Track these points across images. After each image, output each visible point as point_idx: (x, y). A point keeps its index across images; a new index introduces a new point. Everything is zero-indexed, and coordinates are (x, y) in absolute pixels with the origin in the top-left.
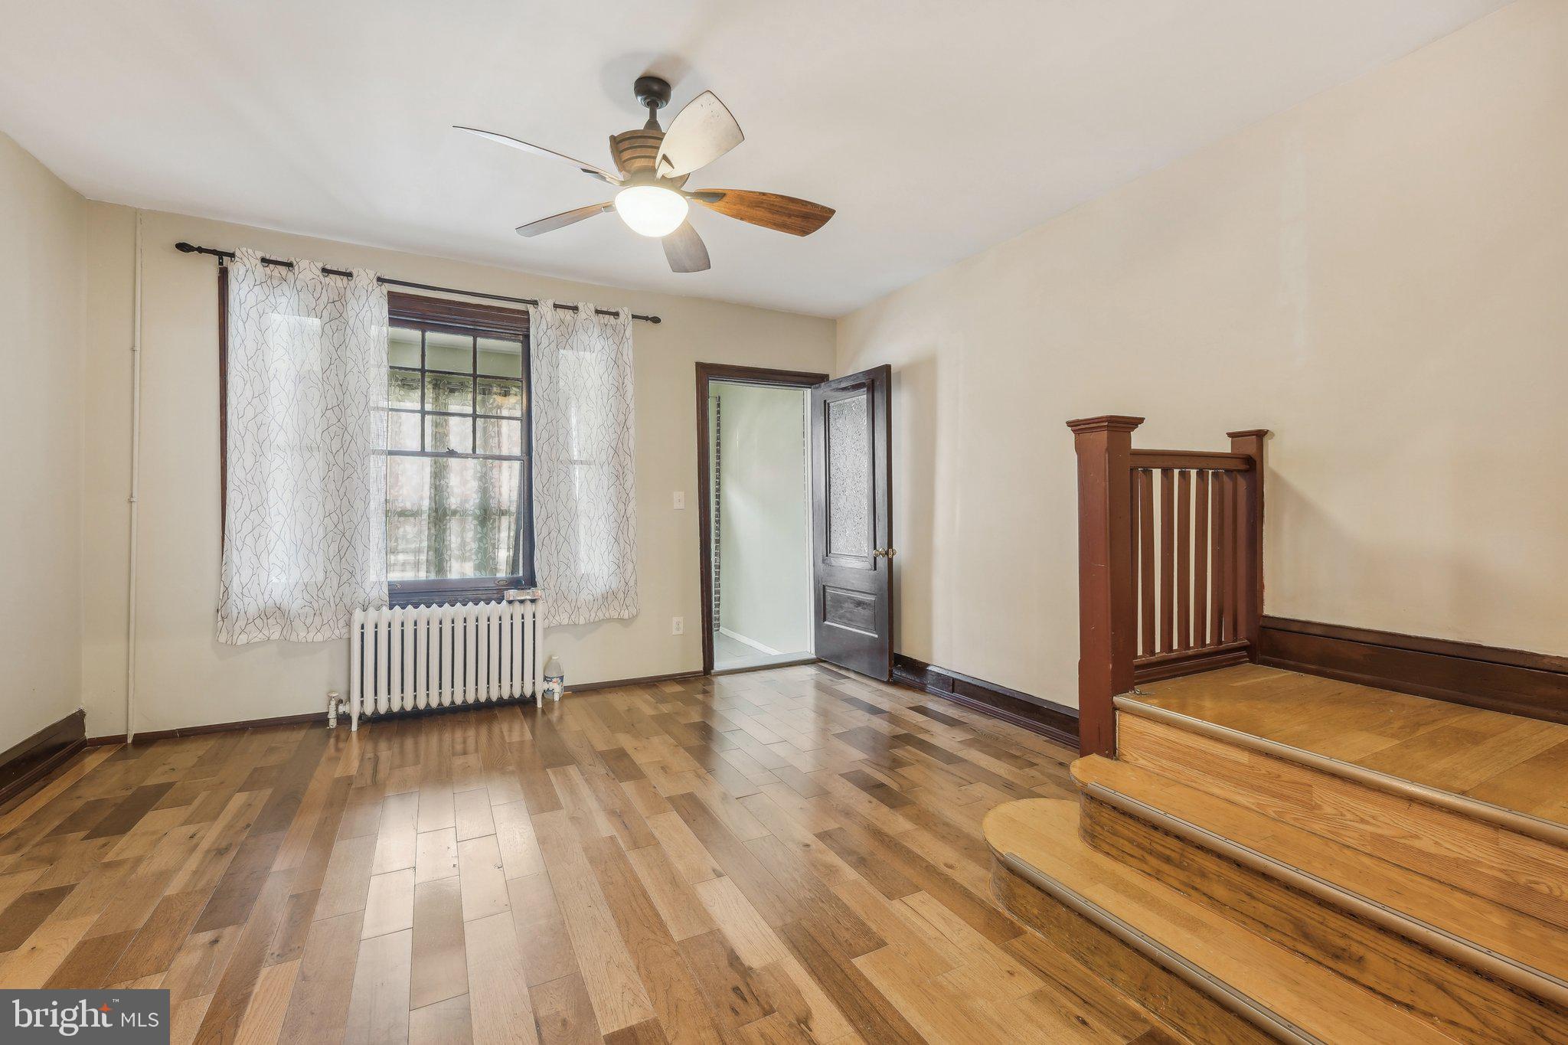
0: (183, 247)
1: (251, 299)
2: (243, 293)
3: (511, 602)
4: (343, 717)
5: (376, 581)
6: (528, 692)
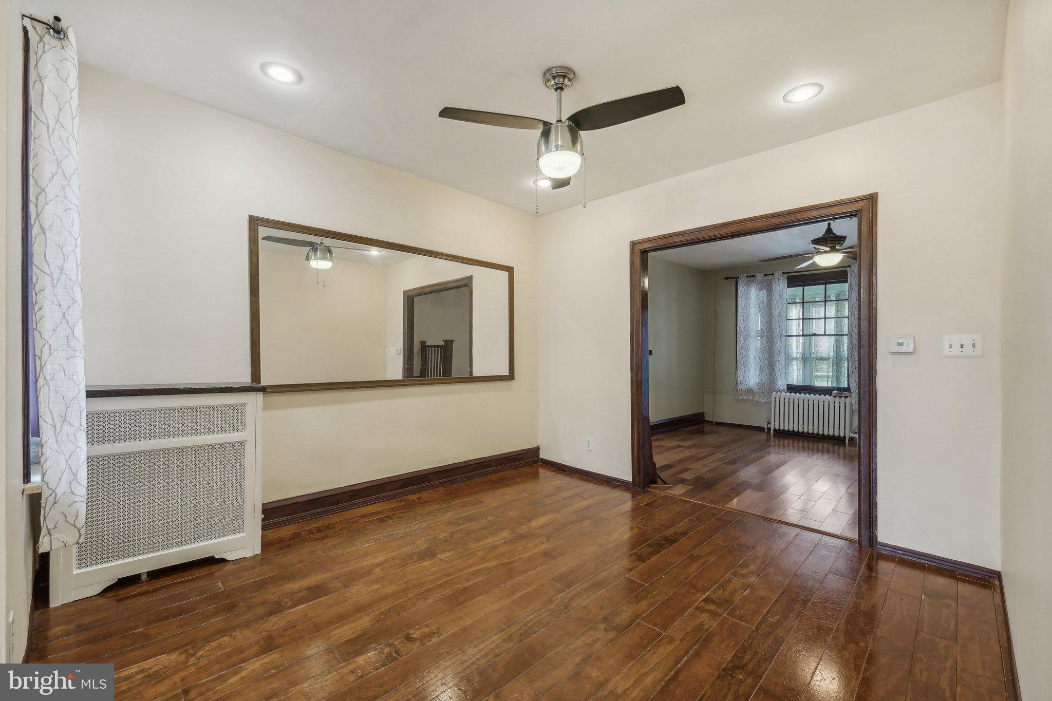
0: (726, 278)
1: (743, 290)
2: (741, 289)
3: (835, 396)
4: (769, 429)
5: (782, 383)
6: (842, 435)
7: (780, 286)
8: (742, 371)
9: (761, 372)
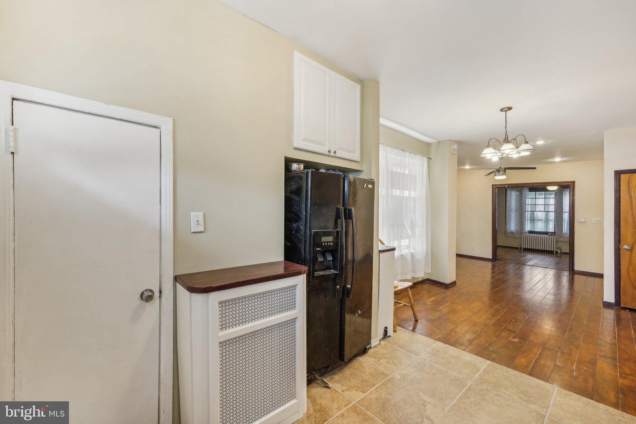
3: (550, 235)
4: (521, 248)
5: (526, 230)
6: (552, 250)
7: (526, 191)
8: (508, 225)
9: (517, 225)
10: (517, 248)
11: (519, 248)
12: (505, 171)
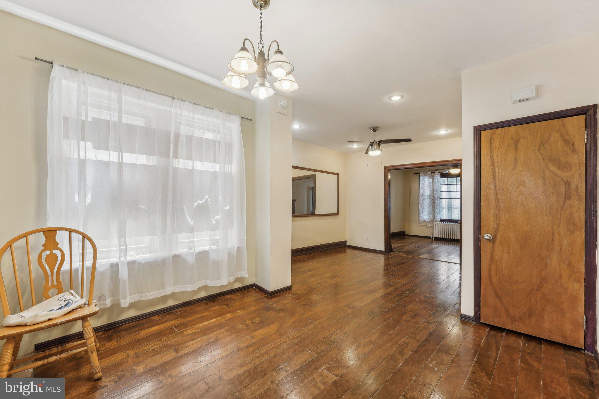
0: (415, 174)
2: (421, 178)
4: (433, 237)
5: (438, 218)
7: (438, 177)
8: (421, 213)
9: (429, 214)
10: (429, 238)
11: (431, 238)
12: (379, 145)
